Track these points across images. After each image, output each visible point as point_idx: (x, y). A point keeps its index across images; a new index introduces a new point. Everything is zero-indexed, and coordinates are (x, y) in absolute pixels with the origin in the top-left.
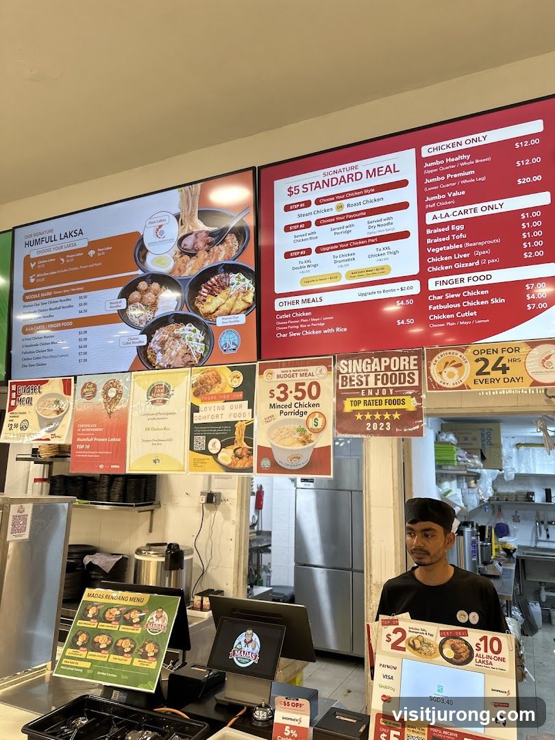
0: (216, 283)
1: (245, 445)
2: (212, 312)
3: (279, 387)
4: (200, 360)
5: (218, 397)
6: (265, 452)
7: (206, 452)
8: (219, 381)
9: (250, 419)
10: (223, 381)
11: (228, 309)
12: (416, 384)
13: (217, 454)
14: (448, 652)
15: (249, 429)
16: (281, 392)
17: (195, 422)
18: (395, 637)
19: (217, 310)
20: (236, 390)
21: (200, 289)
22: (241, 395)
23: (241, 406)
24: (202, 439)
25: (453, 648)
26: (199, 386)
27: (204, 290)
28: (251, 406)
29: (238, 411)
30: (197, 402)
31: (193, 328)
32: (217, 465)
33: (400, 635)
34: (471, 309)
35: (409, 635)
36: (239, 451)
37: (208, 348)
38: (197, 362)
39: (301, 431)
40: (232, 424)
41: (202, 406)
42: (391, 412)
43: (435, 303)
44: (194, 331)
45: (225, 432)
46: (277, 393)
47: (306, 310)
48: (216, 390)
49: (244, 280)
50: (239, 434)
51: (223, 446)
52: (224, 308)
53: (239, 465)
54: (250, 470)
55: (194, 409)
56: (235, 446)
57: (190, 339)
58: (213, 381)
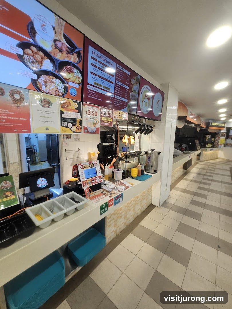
0: (70, 69)
1: (79, 126)
2: (68, 78)
3: (88, 111)
4: (62, 95)
5: (70, 110)
6: (85, 128)
7: (67, 127)
8: (70, 104)
9: (81, 118)
10: (71, 105)
11: (73, 81)
12: (112, 116)
13: (71, 128)
14: (91, 166)
15: (81, 122)
16: (89, 113)
17: (62, 117)
18: (81, 167)
19: (69, 79)
20: (76, 109)
21: (63, 68)
22: (77, 111)
23: (78, 114)
24: (66, 123)
25: (91, 165)
26: (63, 105)
27: (65, 69)
28: (81, 115)
29: (77, 116)
30: (63, 110)
31: (60, 82)
32: (71, 131)
33: (82, 166)
34: (119, 104)
35: (84, 166)
36: (78, 127)
37: (66, 91)
38: (61, 95)
39: (94, 123)
40: (76, 119)
41: (65, 112)
42: (109, 121)
43: (115, 101)
44: (60, 83)
45: (74, 122)
46: (88, 112)
47: (95, 92)
48: (69, 107)
49: (79, 73)
50: (78, 123)
51: (73, 125)
52: (72, 79)
53: (78, 131)
54: (81, 133)
55: (62, 112)
56: (77, 126)
57: (59, 86)
58: (68, 104)
